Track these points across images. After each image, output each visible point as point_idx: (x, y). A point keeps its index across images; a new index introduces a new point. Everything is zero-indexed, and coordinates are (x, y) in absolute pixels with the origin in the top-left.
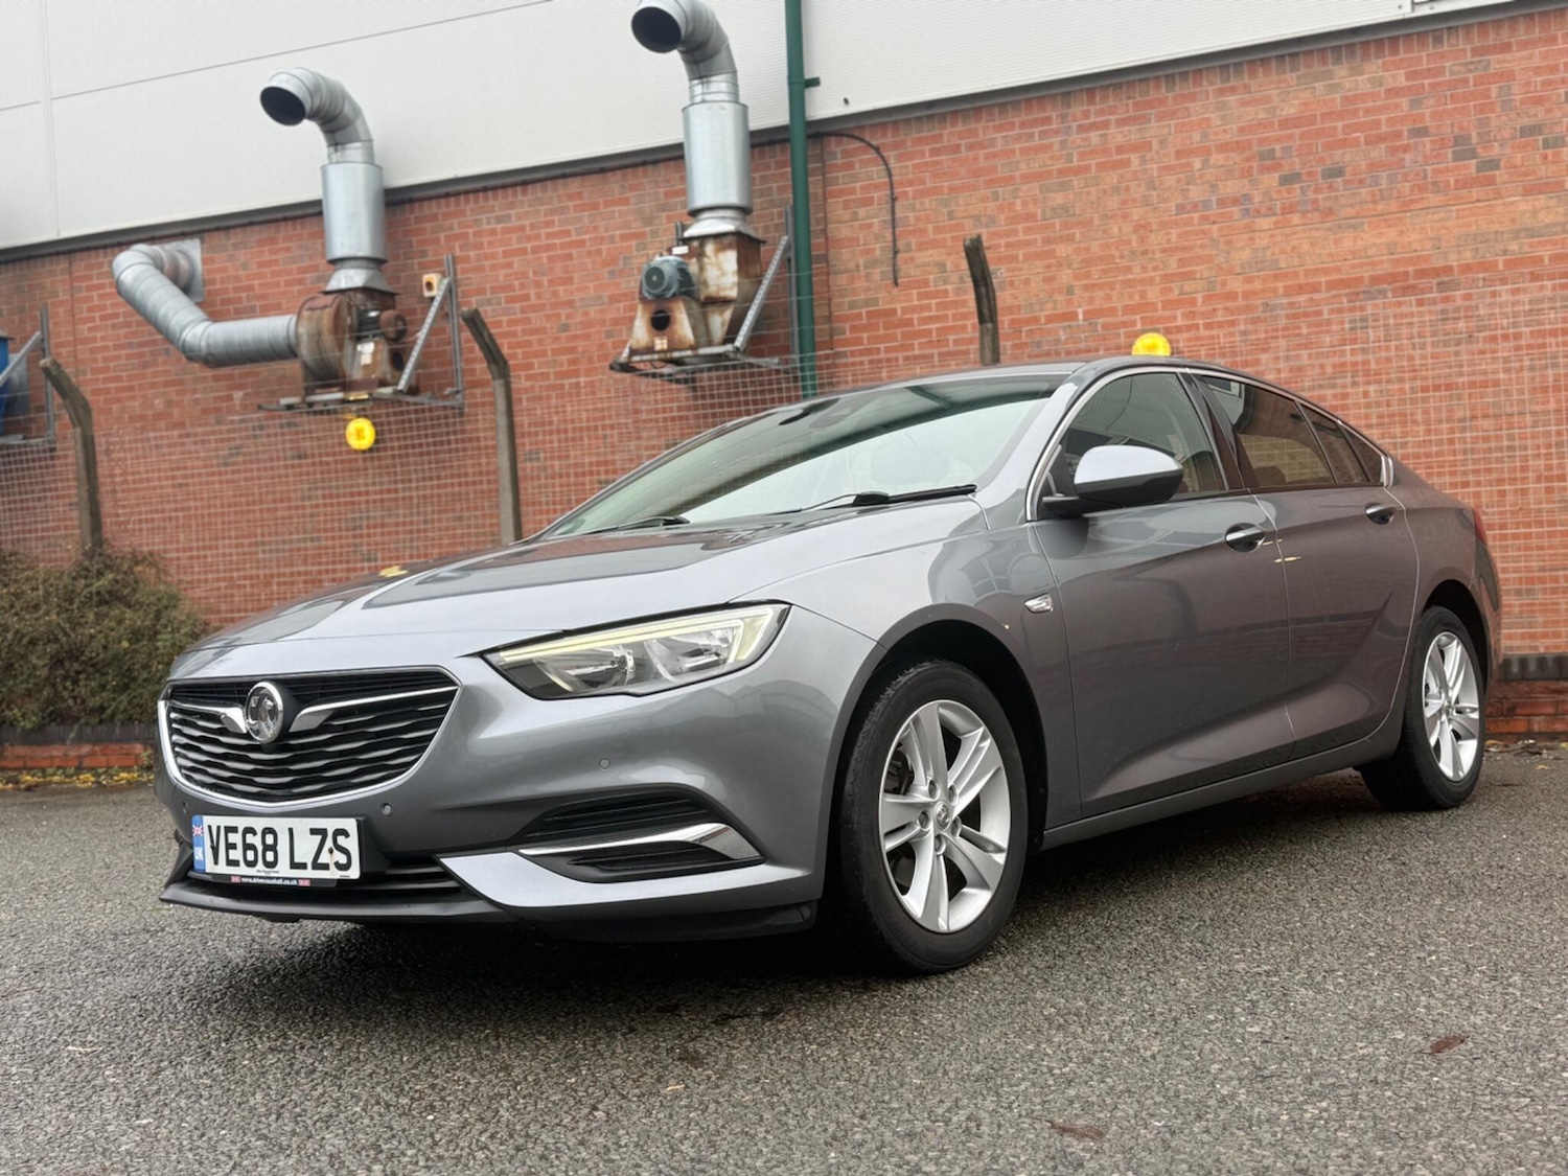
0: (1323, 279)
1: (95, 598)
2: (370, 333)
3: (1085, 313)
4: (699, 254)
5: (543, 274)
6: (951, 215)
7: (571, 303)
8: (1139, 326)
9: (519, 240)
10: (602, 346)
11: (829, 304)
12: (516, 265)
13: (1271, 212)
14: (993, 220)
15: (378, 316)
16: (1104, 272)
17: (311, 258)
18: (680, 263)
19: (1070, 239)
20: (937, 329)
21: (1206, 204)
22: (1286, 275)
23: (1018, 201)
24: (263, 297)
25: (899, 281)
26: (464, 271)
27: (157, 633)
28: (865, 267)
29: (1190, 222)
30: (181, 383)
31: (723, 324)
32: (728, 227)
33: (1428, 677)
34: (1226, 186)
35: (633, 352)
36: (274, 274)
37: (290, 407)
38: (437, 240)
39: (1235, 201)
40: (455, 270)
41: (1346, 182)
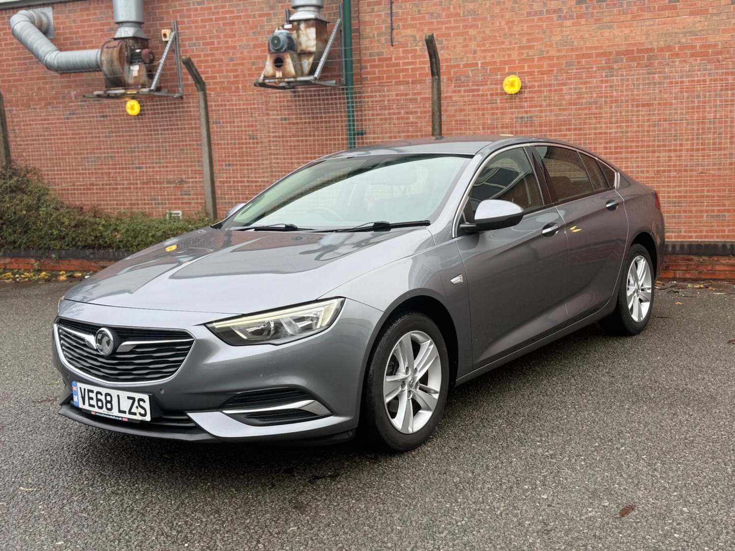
0: (593, 51)
1: (9, 190)
2: (137, 61)
3: (482, 63)
4: (297, 29)
5: (221, 32)
6: (419, 11)
7: (234, 47)
8: (507, 71)
9: (209, 14)
10: (249, 69)
11: (360, 54)
12: (207, 27)
13: (571, 17)
14: (439, 16)
15: (140, 52)
16: (492, 43)
17: (107, 19)
18: (288, 34)
19: (476, 26)
20: (412, 68)
21: (541, 13)
22: (577, 49)
23: (452, 7)
24: (84, 37)
25: (394, 44)
26: (182, 28)
27: (39, 207)
28: (378, 36)
29: (533, 21)
30: (45, 78)
31: (309, 64)
32: (311, 16)
33: (630, 276)
34: (550, 4)
35: (265, 77)
36: (89, 26)
37: (98, 96)
38: (168, 13)
39: (555, 11)
40: (177, 28)
41: (607, 5)
